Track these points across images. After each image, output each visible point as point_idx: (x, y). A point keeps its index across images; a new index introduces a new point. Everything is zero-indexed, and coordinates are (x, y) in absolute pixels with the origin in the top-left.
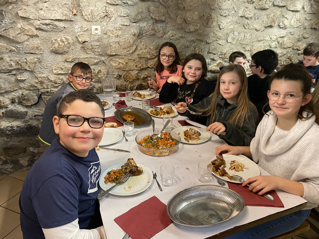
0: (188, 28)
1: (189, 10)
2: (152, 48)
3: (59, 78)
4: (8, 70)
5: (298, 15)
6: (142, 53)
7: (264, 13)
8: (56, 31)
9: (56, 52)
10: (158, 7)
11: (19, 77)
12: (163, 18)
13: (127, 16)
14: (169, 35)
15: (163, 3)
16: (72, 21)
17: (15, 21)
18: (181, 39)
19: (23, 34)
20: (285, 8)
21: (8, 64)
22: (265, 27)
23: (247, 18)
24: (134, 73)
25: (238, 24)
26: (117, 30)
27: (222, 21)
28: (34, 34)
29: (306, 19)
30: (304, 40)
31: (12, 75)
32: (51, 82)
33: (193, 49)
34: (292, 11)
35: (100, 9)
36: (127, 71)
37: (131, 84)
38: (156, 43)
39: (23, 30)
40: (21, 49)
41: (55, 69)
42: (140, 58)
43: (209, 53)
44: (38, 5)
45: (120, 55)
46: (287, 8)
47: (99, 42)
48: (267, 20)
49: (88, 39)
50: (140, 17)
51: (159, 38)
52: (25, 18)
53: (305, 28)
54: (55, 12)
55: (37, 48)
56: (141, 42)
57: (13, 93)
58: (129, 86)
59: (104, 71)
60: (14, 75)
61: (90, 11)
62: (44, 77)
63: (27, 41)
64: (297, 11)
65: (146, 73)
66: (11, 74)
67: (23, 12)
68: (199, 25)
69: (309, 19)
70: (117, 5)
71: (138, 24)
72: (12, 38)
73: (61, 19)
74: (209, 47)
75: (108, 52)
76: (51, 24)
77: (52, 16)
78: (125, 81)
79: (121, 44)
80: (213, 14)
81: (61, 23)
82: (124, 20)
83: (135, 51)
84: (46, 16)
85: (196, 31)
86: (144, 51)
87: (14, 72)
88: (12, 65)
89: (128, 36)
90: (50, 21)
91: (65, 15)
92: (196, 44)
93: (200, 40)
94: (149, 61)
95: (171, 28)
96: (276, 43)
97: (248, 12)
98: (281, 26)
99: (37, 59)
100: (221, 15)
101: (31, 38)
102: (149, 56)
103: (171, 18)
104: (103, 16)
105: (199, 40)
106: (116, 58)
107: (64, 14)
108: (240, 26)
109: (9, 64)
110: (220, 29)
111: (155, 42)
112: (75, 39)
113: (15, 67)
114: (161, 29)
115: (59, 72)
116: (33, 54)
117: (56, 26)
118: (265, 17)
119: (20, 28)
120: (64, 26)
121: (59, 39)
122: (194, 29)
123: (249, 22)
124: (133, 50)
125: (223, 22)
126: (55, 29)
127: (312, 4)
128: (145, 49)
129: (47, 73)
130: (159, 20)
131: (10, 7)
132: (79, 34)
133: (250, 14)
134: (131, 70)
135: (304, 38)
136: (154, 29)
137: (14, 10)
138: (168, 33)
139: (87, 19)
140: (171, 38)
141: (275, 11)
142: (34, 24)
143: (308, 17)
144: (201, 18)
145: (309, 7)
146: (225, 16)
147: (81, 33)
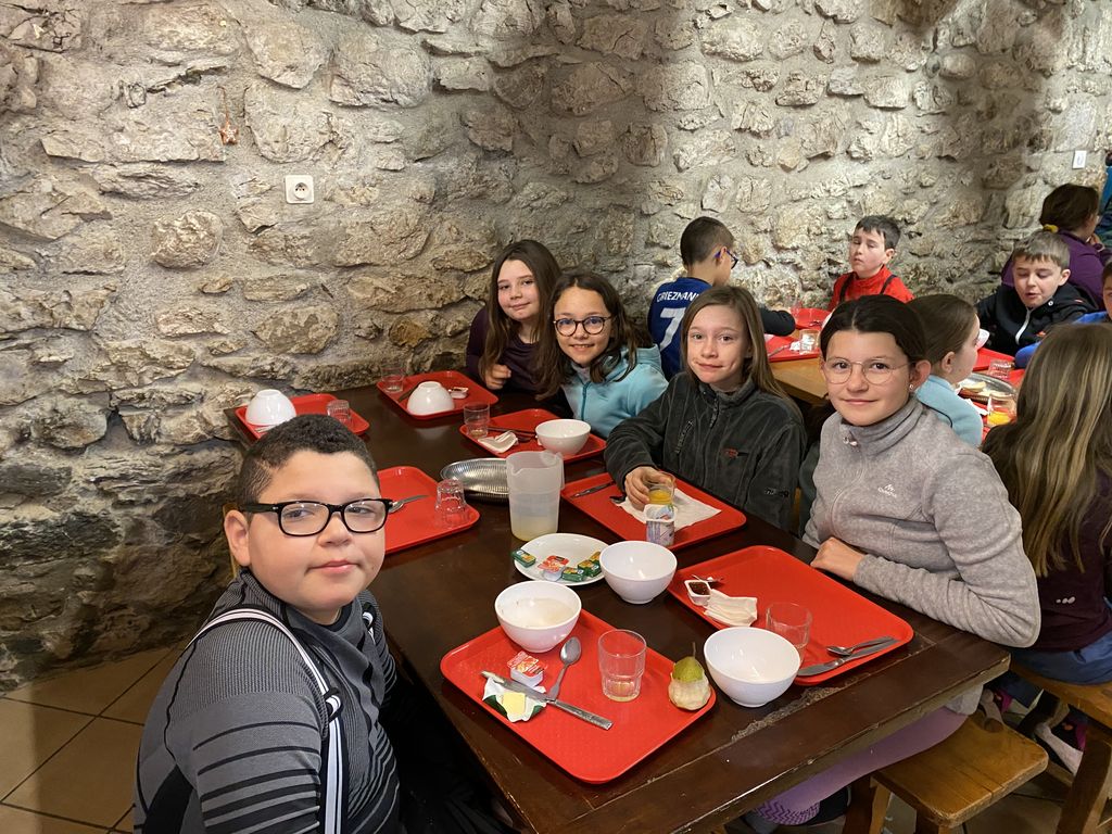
0: (584, 172)
1: (583, 116)
2: (477, 237)
3: (180, 349)
4: (7, 332)
5: (899, 118)
6: (446, 253)
7: (802, 116)
8: (168, 198)
9: (167, 265)
10: (493, 110)
11: (43, 355)
12: (507, 144)
13: (397, 141)
14: (527, 195)
15: (506, 99)
16: (221, 163)
17: (33, 169)
18: (566, 206)
19: (58, 211)
20: (862, 99)
21: (5, 313)
22: (809, 159)
23: (756, 135)
24: (423, 320)
25: (732, 152)
26: (364, 185)
27: (684, 146)
28: (96, 212)
29: (923, 132)
30: (921, 193)
31: (19, 347)
32: (153, 363)
33: (603, 235)
34: (883, 109)
35: (309, 123)
36: (400, 313)
37: (415, 354)
38: (490, 222)
39: (58, 200)
40: (52, 261)
41: (167, 321)
42: (442, 271)
43: (650, 244)
44: (109, 116)
45: (378, 265)
46: (867, 101)
47: (308, 225)
48: (813, 137)
49: (272, 219)
50: (436, 143)
51: (495, 204)
52: (65, 158)
53: (922, 158)
54: (165, 139)
55: (108, 256)
56: (442, 220)
57: (21, 410)
58: (409, 361)
59: (325, 317)
60: (27, 346)
61: (278, 129)
62: (129, 349)
63: (72, 233)
64: (895, 109)
65: (461, 318)
66: (14, 344)
67: (60, 142)
68: (615, 160)
69: (930, 131)
70: (365, 106)
71: (431, 166)
72: (20, 225)
73: (185, 157)
74: (650, 227)
75: (338, 256)
76: (154, 175)
77: (158, 151)
78: (396, 344)
79: (379, 228)
80: (655, 126)
81: (185, 169)
82: (387, 152)
83: (424, 249)
84: (138, 152)
85: (608, 178)
86: (453, 247)
87: (25, 339)
88: (19, 315)
89: (400, 205)
90: (148, 165)
91: (199, 146)
92: (609, 219)
93: (620, 205)
94: (470, 279)
95: (534, 172)
96: (845, 204)
97: (759, 118)
98: (855, 155)
99: (105, 292)
100: (680, 128)
101: (85, 224)
102: (469, 264)
103: (532, 143)
104: (321, 144)
105: (618, 207)
106: (365, 274)
107: (197, 143)
108: (737, 157)
109: (10, 312)
110: (680, 170)
111: (487, 218)
112: (230, 221)
113: (31, 322)
114: (503, 178)
115: (181, 330)
116: (92, 274)
117: (170, 181)
118: (808, 129)
119: (49, 194)
120: (194, 179)
121: (177, 224)
122: (601, 173)
123: (761, 146)
124: (419, 247)
125: (688, 147)
126: (167, 191)
127: (936, 87)
128: (457, 240)
129: (137, 336)
130: (493, 151)
131: (16, 126)
132: (244, 202)
133: (763, 123)
134: (414, 310)
135: (922, 186)
136: (482, 177)
137: (28, 134)
138: (522, 190)
139: (270, 155)
140: (534, 204)
141: (834, 110)
142: (96, 178)
143: (928, 124)
144: (621, 137)
145: (928, 96)
146: (692, 131)
147: (250, 200)
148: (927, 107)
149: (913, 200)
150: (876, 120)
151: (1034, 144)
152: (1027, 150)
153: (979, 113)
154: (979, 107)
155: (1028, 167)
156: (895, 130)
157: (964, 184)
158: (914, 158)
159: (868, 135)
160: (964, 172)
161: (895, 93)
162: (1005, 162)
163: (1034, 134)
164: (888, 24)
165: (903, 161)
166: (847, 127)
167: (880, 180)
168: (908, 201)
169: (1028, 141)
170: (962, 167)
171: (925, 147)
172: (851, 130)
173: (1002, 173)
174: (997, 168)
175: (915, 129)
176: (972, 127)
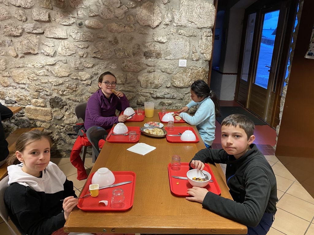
148: (78, 39)
149: (84, 72)
151: (147, 55)
154: (110, 39)
155: (147, 64)
156: (64, 46)
157: (112, 68)
158: (78, 57)
159: (48, 47)
160: (110, 64)
161: (57, 33)
162: (130, 61)
163: (144, 51)
164: (49, 9)
165: (73, 57)
166: (37, 44)
167: (61, 64)
168: (81, 72)
169: (143, 54)
170: (108, 62)
171: (81, 53)
172: (41, 45)
173: (128, 65)
174: (125, 64)
175: (74, 46)
176: (106, 47)
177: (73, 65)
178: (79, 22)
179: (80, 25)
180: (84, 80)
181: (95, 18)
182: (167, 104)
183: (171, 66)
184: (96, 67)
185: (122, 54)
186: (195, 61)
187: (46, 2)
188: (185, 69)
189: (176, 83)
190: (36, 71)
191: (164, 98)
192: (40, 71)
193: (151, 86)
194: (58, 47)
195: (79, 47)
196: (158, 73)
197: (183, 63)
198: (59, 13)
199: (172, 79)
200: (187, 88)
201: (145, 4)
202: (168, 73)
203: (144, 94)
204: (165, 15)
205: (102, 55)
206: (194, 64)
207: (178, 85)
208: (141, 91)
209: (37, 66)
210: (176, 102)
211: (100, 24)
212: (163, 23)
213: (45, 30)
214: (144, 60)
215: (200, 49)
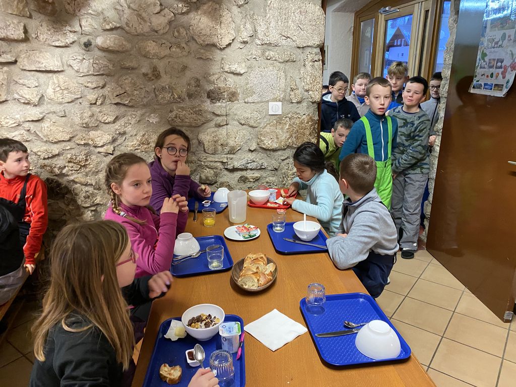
148: (85, 71)
149: (99, 131)
150: (32, 80)
151: (214, 96)
152: (209, 101)
153: (145, 75)
154: (144, 70)
155: (213, 113)
156: (57, 85)
157: (151, 122)
158: (86, 104)
159: (27, 88)
160: (147, 114)
161: (42, 61)
162: (183, 108)
163: (208, 89)
164: (23, 16)
165: (77, 106)
166: (5, 82)
167: (54, 118)
168: (94, 132)
169: (206, 95)
170: (144, 111)
171: (92, 97)
172: (11, 84)
173: (181, 116)
174: (175, 112)
175: (77, 85)
176: (138, 84)
177: (77, 120)
178: (84, 39)
179: (87, 45)
180: (100, 145)
181: (114, 32)
182: (251, 180)
183: (256, 115)
184: (122, 122)
185: (168, 96)
186: (296, 104)
187: (18, 3)
188: (279, 119)
189: (265, 142)
190: (6, 133)
191: (246, 169)
192: (13, 132)
193: (223, 150)
194: (46, 87)
195: (88, 87)
196: (233, 127)
197: (276, 108)
198: (44, 24)
199: (258, 136)
200: (284, 149)
201: (205, 7)
202: (252, 127)
203: (212, 164)
204: (242, 26)
205: (132, 99)
206: (294, 108)
207: (268, 146)
208: (205, 159)
209: (7, 123)
210: (266, 175)
211: (124, 43)
212: (239, 40)
213: (18, 56)
214: (208, 105)
215: (303, 83)
